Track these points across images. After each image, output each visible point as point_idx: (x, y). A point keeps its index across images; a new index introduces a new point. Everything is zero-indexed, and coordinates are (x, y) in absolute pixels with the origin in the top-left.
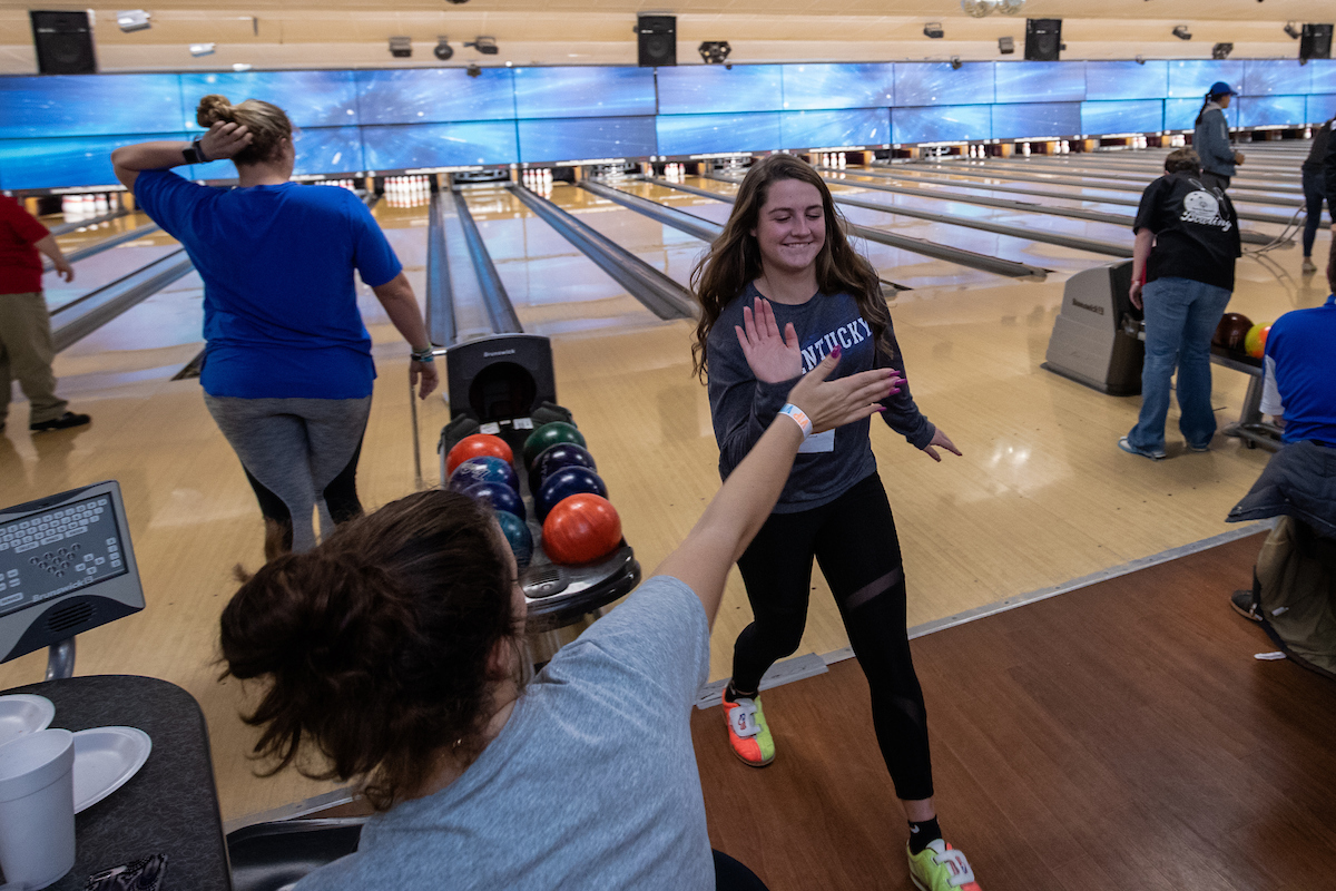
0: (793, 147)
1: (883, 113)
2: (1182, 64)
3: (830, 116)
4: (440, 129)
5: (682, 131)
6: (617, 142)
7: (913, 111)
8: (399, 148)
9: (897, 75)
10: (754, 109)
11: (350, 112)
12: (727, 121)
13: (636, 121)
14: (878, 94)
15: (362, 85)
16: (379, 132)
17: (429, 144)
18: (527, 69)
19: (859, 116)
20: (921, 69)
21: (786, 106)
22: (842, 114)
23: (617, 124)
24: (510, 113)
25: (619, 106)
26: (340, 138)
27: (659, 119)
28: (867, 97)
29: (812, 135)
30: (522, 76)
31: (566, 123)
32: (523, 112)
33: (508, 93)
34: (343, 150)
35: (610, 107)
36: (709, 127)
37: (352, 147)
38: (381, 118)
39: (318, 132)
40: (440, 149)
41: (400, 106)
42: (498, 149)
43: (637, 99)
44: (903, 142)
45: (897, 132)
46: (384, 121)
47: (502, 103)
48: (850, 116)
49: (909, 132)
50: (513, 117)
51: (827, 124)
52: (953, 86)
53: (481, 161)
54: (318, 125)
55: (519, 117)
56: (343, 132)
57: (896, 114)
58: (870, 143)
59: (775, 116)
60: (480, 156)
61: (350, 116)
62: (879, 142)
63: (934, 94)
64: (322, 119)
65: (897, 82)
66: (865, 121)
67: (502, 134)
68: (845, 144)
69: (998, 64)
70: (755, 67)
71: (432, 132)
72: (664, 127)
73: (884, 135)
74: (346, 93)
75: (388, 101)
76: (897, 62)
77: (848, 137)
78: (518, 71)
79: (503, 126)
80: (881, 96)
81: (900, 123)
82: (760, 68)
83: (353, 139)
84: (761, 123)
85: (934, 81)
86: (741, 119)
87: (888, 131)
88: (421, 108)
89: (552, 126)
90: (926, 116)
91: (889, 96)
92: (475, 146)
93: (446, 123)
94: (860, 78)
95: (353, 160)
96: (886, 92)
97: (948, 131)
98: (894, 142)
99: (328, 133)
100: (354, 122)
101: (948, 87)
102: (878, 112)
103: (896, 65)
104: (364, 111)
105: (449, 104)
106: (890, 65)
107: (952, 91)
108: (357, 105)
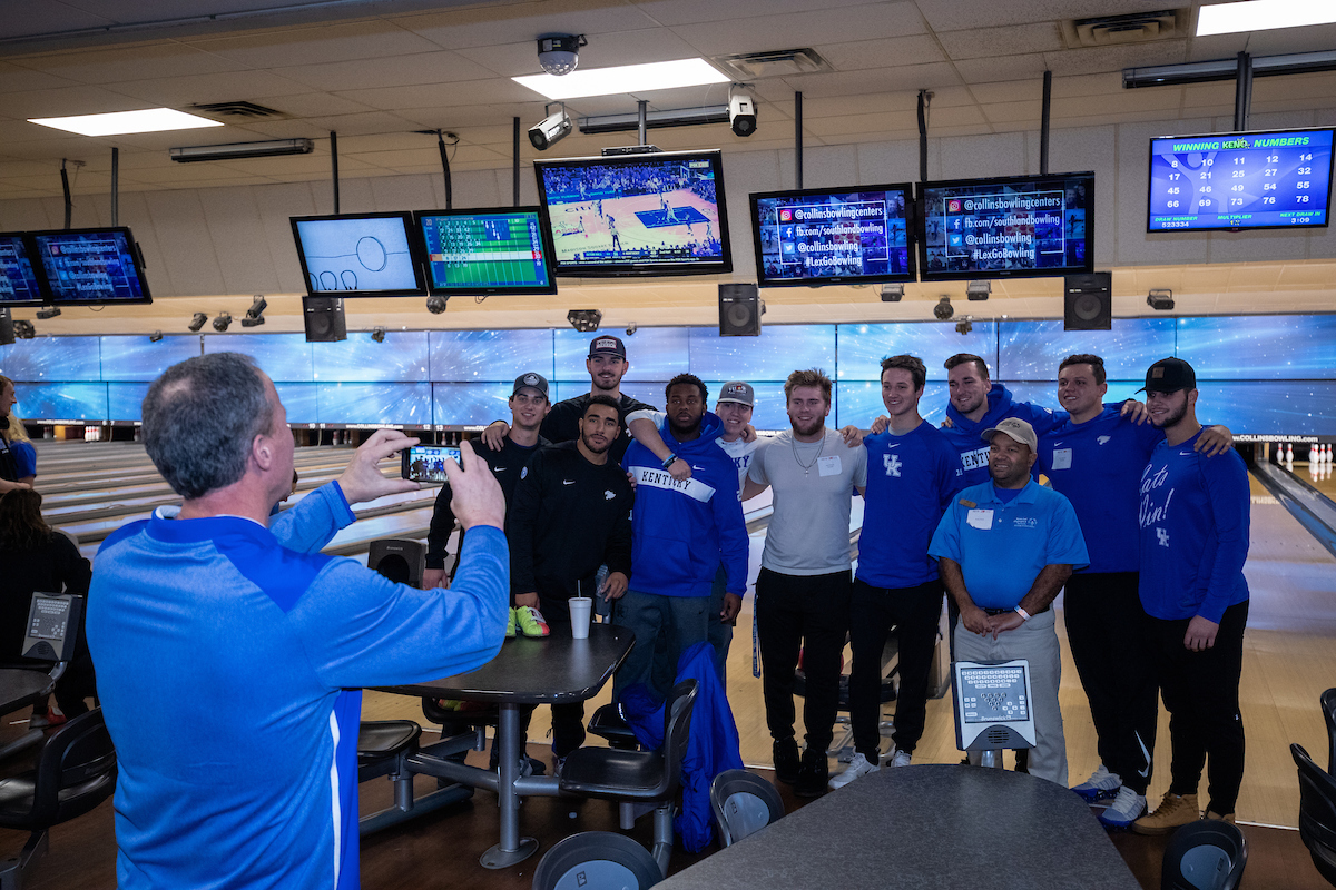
0: (328, 421)
1: (425, 388)
2: (864, 329)
3: (367, 389)
8: (34, 401)
9: (432, 345)
10: (286, 379)
14: (412, 366)
17: (51, 399)
19: (398, 391)
20: (461, 339)
21: (316, 377)
22: (380, 388)
24: (96, 375)
28: (399, 369)
29: (348, 409)
32: (108, 375)
33: (96, 358)
40: (58, 404)
41: (29, 367)
42: (94, 407)
44: (447, 423)
45: (440, 411)
47: (92, 366)
48: (388, 390)
49: (454, 412)
52: (500, 359)
53: (83, 416)
57: (438, 390)
58: (408, 422)
59: (312, 387)
60: (82, 412)
62: (419, 422)
63: (477, 368)
65: (433, 353)
66: (405, 396)
67: (97, 394)
68: (383, 421)
69: (558, 332)
70: (288, 336)
73: (424, 414)
75: (23, 362)
76: (431, 330)
77: (387, 413)
79: (98, 387)
80: (415, 369)
81: (443, 400)
82: (291, 336)
84: (300, 394)
85: (476, 353)
87: (430, 409)
88: (41, 369)
89: (131, 389)
90: (473, 394)
91: (423, 369)
92: (80, 403)
93: (62, 382)
96: (420, 364)
98: (436, 422)
101: (493, 360)
102: (418, 387)
103: (431, 333)
106: (425, 334)
107: (498, 364)
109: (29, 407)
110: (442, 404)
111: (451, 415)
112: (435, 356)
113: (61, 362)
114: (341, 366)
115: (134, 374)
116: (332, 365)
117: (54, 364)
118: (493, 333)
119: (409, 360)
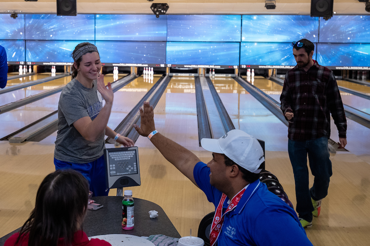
0: (248, 64)
3: (274, 46)
4: (60, 43)
5: (181, 51)
6: (145, 55)
7: (333, 46)
11: (21, 33)
12: (207, 47)
13: (156, 44)
15: (27, 21)
16: (33, 44)
17: (54, 51)
18: (102, 15)
23: (145, 45)
25: (147, 36)
26: (16, 45)
27: (168, 43)
30: (99, 18)
31: (119, 44)
32: (99, 37)
33: (92, 27)
34: (16, 51)
35: (142, 36)
36: (196, 50)
37: (20, 50)
38: (34, 37)
39: (7, 42)
40: (59, 53)
41: (43, 31)
43: (157, 32)
46: (35, 39)
47: (89, 32)
50: (94, 39)
51: (271, 52)
52: (365, 31)
54: (8, 39)
55: (96, 39)
56: (17, 42)
61: (21, 35)
63: (349, 35)
64: (10, 36)
68: (283, 64)
71: (56, 45)
72: (171, 49)
74: (19, 23)
75: (38, 29)
77: (286, 60)
78: (98, 16)
83: (21, 46)
86: (215, 46)
88: (52, 33)
89: (112, 45)
90: (343, 49)
93: (63, 40)
94: (294, 24)
95: (20, 56)
97: (359, 60)
99: (11, 43)
100: (22, 38)
104: (26, 34)
105: (64, 31)
107: (364, 34)
108: (25, 30)
109: (38, 55)
110: (322, 54)
111: (328, 61)
112: (323, 28)
113: (67, 29)
114: (260, 33)
115: (119, 36)
116: (254, 33)
117: (61, 29)
118: (361, 17)
119: (306, 31)
